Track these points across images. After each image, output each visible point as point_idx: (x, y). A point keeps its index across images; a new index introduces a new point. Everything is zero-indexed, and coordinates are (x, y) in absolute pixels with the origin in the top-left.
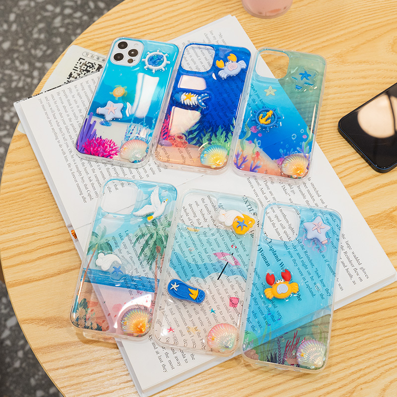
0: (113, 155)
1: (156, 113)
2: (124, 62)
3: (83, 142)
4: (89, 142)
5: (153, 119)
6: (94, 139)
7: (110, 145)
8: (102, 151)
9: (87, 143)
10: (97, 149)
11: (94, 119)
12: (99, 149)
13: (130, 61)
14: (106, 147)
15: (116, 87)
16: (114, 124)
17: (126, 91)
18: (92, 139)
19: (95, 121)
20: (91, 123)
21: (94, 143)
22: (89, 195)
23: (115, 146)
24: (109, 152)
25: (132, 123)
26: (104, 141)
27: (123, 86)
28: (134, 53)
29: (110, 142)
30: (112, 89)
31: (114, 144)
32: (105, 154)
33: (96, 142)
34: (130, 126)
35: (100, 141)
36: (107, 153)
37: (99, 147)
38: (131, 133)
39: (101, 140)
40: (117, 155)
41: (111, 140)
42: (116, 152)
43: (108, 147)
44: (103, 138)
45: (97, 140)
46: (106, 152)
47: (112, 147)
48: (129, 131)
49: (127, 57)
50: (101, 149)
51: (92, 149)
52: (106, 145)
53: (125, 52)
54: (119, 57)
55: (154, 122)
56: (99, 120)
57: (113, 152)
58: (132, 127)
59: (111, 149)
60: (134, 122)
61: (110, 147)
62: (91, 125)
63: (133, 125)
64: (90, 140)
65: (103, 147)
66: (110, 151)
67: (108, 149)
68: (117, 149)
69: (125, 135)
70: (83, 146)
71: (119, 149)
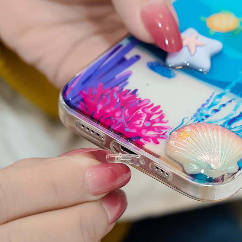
0: (147, 139)
3: (87, 85)
6: (117, 89)
7: (149, 116)
8: (122, 119)
9: (95, 92)
10: (114, 112)
12: (118, 114)
14: (139, 116)
16: (182, 79)
17: (240, 28)
18: (112, 88)
19: (137, 57)
20: (128, 56)
21: (113, 97)
23: (161, 122)
24: (140, 130)
25: (227, 90)
26: (140, 101)
27: (237, 16)
29: (154, 110)
31: (162, 117)
32: (127, 130)
33: (120, 96)
34: (220, 96)
35: (130, 99)
36: (134, 131)
37: (120, 109)
38: (216, 111)
39: (133, 97)
40: (158, 143)
41: (158, 107)
42: (159, 137)
43: (144, 118)
44: (141, 95)
45: (122, 94)
46: (133, 127)
47: (154, 122)
48: (212, 105)
50: (122, 115)
51: (100, 106)
52: (140, 111)
56: (148, 58)
57: (151, 133)
58: (225, 100)
59: (148, 124)
61: (148, 119)
62: (124, 59)
64: (105, 88)
65: (131, 112)
66: (144, 127)
67: (141, 122)
68: (164, 131)
69: (199, 110)
70: (81, 92)
71: (169, 131)
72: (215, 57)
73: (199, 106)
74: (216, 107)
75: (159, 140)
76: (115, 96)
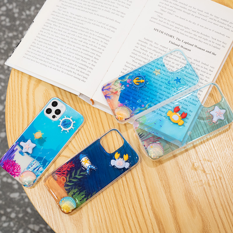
0: (16, 175)
1: (51, 159)
2: (50, 116)
3: (5, 159)
4: (8, 161)
5: (47, 162)
6: (11, 160)
7: (17, 168)
8: (11, 170)
9: (6, 162)
10: (10, 168)
11: (17, 147)
12: (11, 168)
13: (54, 117)
15: (38, 131)
17: (42, 137)
18: (10, 160)
19: (17, 149)
20: (15, 149)
21: (10, 163)
22: (84, 77)
23: (20, 170)
24: (15, 173)
25: (35, 159)
26: (16, 164)
27: (42, 133)
28: (58, 112)
29: (18, 167)
30: (35, 131)
31: (20, 169)
32: (12, 173)
33: (12, 163)
34: (33, 161)
36: (14, 173)
37: (11, 167)
38: (32, 166)
39: (15, 163)
40: (18, 176)
41: (19, 166)
42: (19, 175)
43: (16, 169)
45: (12, 162)
47: (18, 170)
48: (31, 164)
49: (53, 113)
50: (12, 169)
51: (7, 166)
52: (15, 167)
53: (54, 109)
54: (49, 111)
55: (47, 164)
56: (19, 149)
59: (17, 171)
60: (37, 160)
61: (17, 170)
62: (14, 150)
63: (36, 161)
64: (9, 160)
65: (13, 168)
66: (16, 172)
67: (15, 171)
68: (20, 173)
69: (28, 166)
70: (3, 162)
71: (21, 173)
72: (33, 149)
73: (28, 165)
74: (32, 165)
75: (19, 176)
76: (11, 162)
